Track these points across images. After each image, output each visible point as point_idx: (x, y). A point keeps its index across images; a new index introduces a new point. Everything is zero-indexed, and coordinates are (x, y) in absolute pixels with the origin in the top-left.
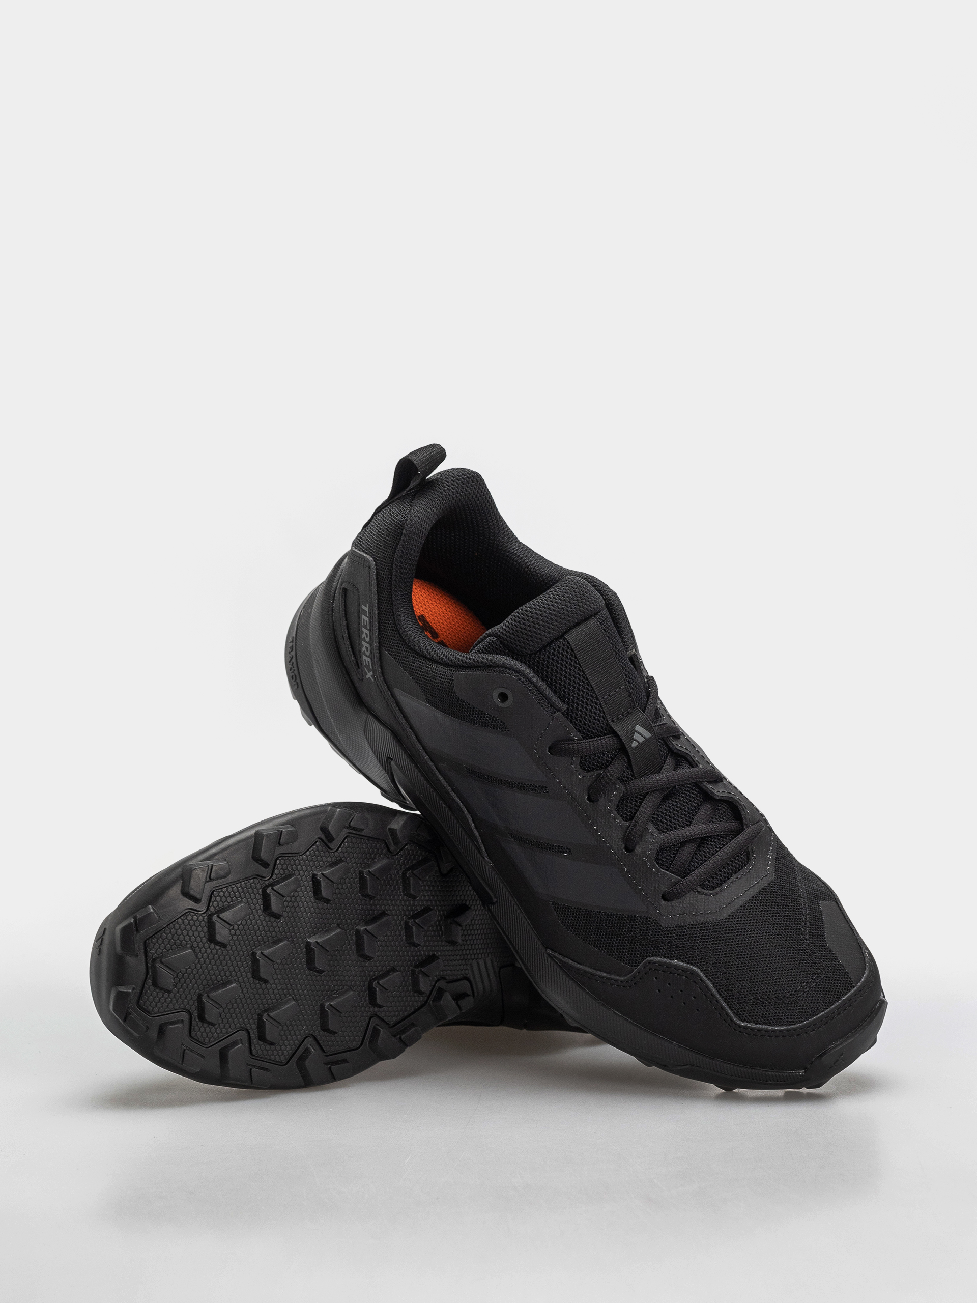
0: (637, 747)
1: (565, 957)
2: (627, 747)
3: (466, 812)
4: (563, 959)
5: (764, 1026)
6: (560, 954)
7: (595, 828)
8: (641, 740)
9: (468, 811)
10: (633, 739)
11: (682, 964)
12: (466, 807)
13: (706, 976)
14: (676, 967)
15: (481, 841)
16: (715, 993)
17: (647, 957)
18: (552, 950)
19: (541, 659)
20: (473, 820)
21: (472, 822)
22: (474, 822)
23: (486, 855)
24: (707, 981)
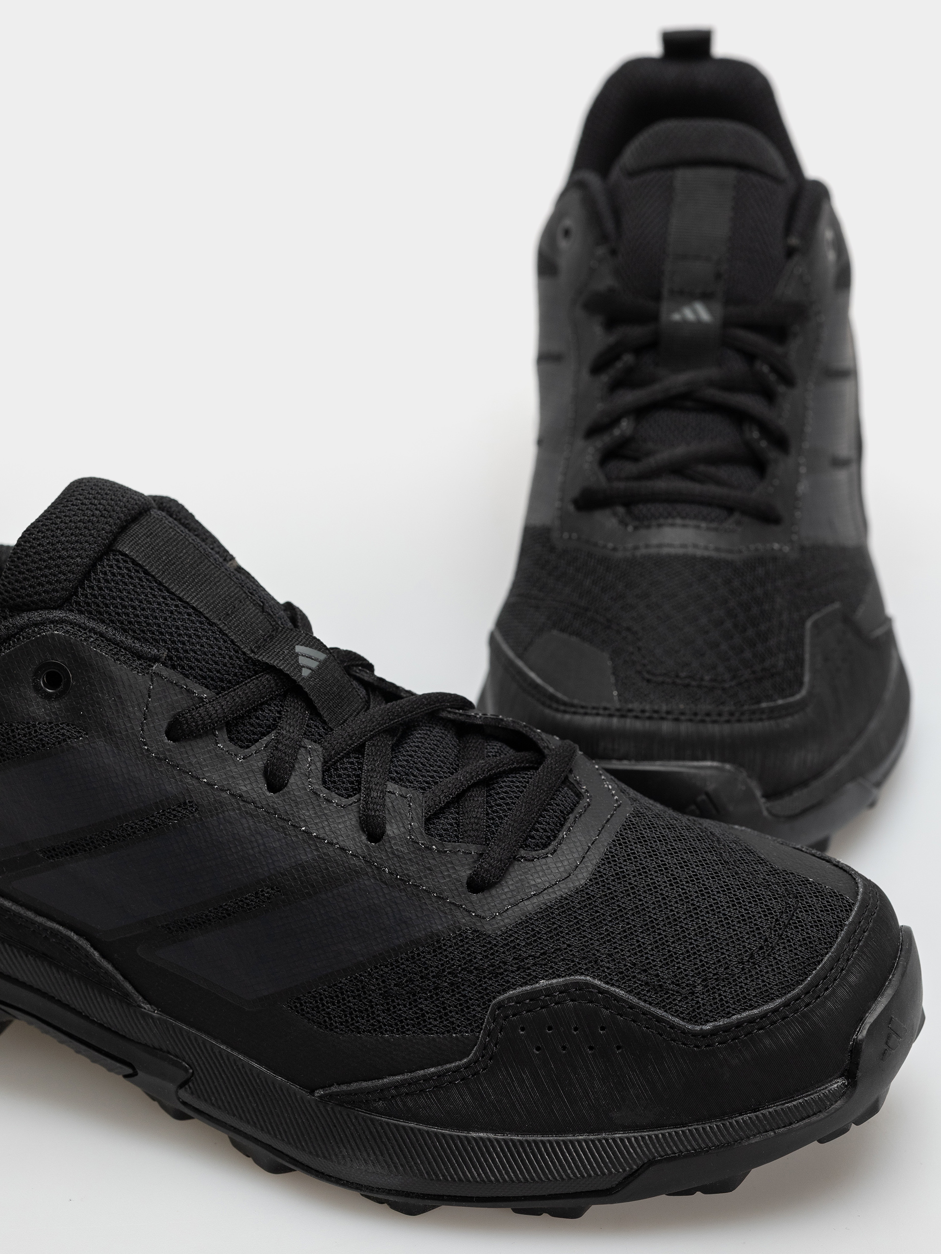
0: (311, 677)
1: (350, 1083)
2: (295, 678)
3: (75, 937)
4: (349, 1089)
5: (744, 1014)
6: (339, 1084)
7: (304, 828)
8: (314, 665)
9: (77, 934)
10: (300, 667)
11: (554, 981)
12: (71, 930)
13: (607, 983)
14: (549, 991)
15: (122, 978)
16: (635, 1000)
17: (490, 1001)
18: (323, 1088)
19: (89, 596)
20: (92, 946)
21: (92, 950)
22: (95, 949)
23: (141, 998)
24: (612, 989)
